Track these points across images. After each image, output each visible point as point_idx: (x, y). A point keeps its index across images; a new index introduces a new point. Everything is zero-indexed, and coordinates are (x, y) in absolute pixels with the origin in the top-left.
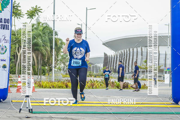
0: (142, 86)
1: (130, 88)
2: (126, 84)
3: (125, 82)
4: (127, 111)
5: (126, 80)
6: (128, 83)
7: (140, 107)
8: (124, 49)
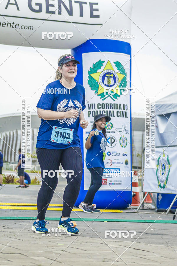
0: (31, 181)
1: (17, 183)
2: (11, 177)
3: (10, 175)
4: (11, 216)
5: (11, 172)
6: (14, 177)
7: (29, 211)
8: (10, 131)
